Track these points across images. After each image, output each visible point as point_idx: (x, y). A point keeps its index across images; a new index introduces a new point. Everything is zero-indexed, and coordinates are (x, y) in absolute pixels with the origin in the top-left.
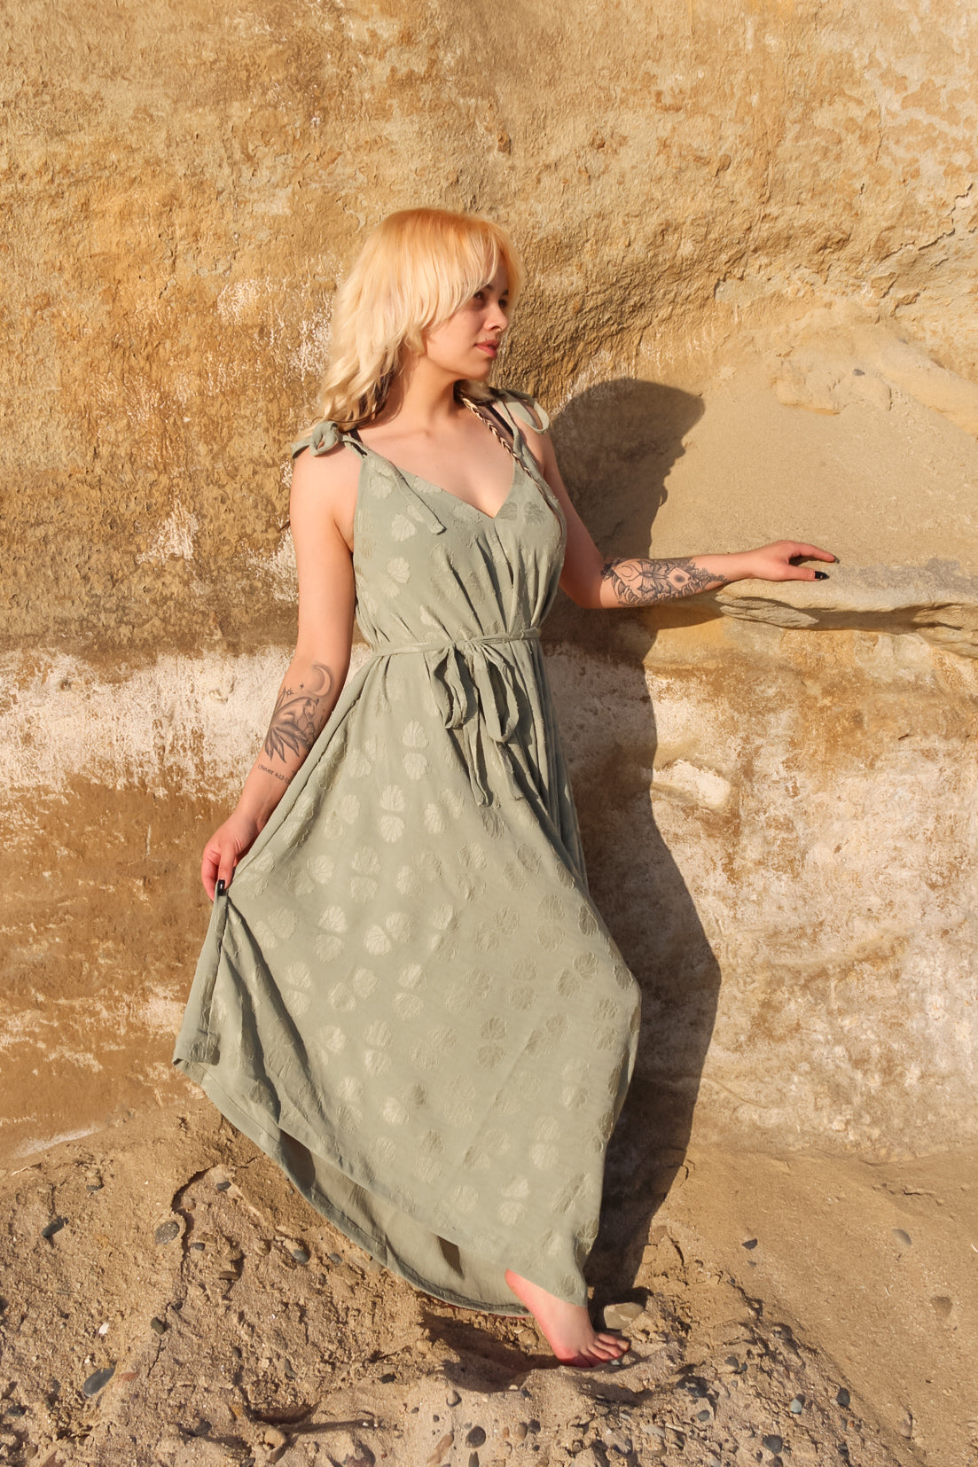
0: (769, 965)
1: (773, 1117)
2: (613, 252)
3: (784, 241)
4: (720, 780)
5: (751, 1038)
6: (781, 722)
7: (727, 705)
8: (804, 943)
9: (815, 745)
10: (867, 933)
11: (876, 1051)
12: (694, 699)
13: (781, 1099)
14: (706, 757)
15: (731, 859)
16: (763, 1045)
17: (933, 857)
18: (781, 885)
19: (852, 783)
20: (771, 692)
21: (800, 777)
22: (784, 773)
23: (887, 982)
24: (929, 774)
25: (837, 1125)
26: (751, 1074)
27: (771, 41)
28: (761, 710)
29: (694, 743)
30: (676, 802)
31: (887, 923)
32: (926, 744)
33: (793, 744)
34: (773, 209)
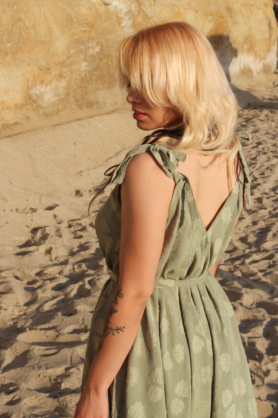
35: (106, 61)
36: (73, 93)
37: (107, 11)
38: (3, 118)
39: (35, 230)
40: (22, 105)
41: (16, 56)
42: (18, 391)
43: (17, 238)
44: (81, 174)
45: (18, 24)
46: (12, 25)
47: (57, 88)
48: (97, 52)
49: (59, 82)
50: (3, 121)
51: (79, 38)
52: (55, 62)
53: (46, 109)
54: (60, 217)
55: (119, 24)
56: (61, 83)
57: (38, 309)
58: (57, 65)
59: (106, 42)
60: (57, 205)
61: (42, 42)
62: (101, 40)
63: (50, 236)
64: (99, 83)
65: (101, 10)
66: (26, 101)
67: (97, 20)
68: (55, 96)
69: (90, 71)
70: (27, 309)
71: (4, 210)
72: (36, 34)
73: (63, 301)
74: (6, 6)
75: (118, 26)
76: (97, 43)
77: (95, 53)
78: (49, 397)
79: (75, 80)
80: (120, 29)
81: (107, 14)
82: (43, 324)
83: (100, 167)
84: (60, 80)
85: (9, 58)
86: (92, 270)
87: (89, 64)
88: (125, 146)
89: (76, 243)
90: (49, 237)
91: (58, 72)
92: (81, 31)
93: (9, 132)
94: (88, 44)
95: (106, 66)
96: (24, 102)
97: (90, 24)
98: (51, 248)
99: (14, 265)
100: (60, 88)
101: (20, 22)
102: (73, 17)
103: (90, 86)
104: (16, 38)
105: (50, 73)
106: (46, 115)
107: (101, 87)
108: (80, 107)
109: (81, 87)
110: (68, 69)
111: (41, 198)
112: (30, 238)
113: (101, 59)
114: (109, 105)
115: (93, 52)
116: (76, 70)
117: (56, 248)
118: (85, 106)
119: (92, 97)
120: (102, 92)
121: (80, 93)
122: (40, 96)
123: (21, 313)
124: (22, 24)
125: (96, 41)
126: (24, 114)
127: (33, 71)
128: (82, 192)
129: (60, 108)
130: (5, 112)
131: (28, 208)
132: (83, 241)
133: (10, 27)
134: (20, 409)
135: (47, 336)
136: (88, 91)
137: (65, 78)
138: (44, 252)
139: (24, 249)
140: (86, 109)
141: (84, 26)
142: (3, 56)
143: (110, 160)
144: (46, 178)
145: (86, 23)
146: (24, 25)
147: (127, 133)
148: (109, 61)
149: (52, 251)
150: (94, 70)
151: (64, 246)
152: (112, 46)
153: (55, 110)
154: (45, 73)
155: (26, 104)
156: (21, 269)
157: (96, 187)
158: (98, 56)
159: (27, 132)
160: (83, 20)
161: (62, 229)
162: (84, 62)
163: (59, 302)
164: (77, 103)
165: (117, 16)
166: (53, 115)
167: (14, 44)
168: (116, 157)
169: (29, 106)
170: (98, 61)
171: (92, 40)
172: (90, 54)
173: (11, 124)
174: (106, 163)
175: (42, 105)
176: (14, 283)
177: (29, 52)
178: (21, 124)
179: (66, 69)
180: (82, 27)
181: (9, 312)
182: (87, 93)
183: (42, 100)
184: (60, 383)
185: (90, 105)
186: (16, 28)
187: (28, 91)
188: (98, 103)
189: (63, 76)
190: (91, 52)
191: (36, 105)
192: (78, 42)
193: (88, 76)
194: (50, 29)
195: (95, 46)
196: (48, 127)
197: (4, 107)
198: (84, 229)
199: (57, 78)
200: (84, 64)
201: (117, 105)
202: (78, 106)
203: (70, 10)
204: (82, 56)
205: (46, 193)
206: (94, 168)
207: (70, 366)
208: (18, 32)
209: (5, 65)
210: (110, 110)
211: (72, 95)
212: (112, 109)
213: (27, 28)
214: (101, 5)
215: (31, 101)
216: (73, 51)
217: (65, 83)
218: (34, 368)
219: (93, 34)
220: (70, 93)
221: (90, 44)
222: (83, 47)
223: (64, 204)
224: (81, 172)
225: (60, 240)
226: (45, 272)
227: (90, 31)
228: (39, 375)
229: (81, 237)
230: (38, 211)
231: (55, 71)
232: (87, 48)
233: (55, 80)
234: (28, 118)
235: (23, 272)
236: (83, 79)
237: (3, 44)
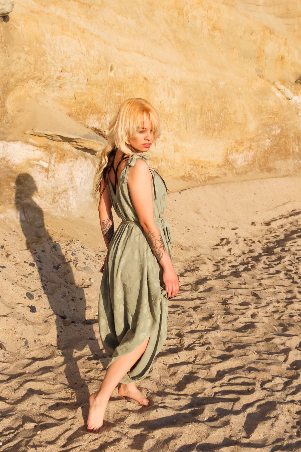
0: (53, 192)
1: (56, 214)
2: (18, 76)
3: (34, 78)
4: (47, 163)
5: (52, 203)
6: (55, 155)
7: (47, 152)
8: (57, 189)
9: (58, 159)
10: (63, 188)
11: (66, 205)
12: (42, 151)
13: (57, 212)
14: (44, 160)
15: (47, 175)
16: (54, 204)
17: (70, 177)
18: (53, 180)
19: (61, 165)
20: (53, 150)
21: (55, 164)
22: (54, 163)
23: (66, 195)
24: (71, 164)
25: (64, 215)
26: (53, 208)
27: (37, 45)
28: (52, 153)
29: (42, 158)
30: (41, 166)
31: (65, 186)
32: (71, 159)
33: (55, 158)
34: (35, 73)
35: (284, 140)
36: (258, 161)
37: (288, 104)
38: (209, 172)
39: (222, 239)
40: (222, 165)
41: (221, 132)
42: (205, 300)
43: (211, 242)
44: (257, 212)
45: (224, 111)
46: (220, 111)
47: (247, 156)
48: (278, 133)
49: (248, 152)
50: (209, 175)
51: (266, 123)
52: (247, 138)
53: (238, 170)
54: (239, 234)
55: (297, 114)
56: (250, 153)
57: (219, 274)
58: (248, 140)
59: (285, 126)
60: (238, 228)
61: (239, 124)
62: (282, 125)
63: (232, 242)
64: (277, 155)
65: (284, 103)
66: (225, 163)
67: (280, 110)
68: (245, 161)
69: (272, 146)
70: (213, 273)
71: (205, 226)
72: (235, 118)
73: (234, 272)
74: (217, 99)
75: (296, 115)
76: (279, 127)
77: (276, 134)
78: (221, 304)
79: (261, 152)
80: (298, 117)
81: (288, 106)
82: (222, 279)
83: (271, 211)
84: (249, 151)
85: (216, 133)
86: (254, 261)
87: (271, 141)
88: (291, 199)
89: (247, 249)
90: (230, 243)
91: (249, 146)
92: (268, 117)
93: (212, 182)
94: (272, 127)
95: (284, 144)
96: (224, 164)
97: (274, 113)
98: (231, 249)
99: (208, 253)
100: (249, 156)
101: (225, 109)
102: (263, 107)
103: (271, 157)
104: (222, 120)
105: (243, 146)
106: (237, 174)
107: (278, 158)
108: (262, 170)
109: (265, 157)
110: (256, 144)
111: (228, 222)
112: (219, 243)
113: (280, 139)
114: (283, 171)
115: (275, 133)
116: (262, 145)
117: (234, 249)
118: (265, 171)
119: (271, 165)
120: (279, 162)
121: (263, 161)
122: (235, 161)
123: (210, 274)
124: (227, 111)
125: (278, 125)
126: (223, 171)
127: (231, 143)
128: (255, 223)
129: (248, 170)
130: (210, 169)
131: (220, 227)
132: (251, 248)
133: (219, 113)
134: (206, 306)
135: (223, 284)
136: (269, 160)
137: (253, 149)
138: (226, 250)
139: (216, 247)
140: (266, 172)
141: (270, 114)
142: (213, 132)
143: (279, 207)
144: (233, 212)
145: (272, 112)
146: (228, 111)
147: (293, 192)
148: (286, 140)
149: (232, 250)
150: (275, 146)
151: (239, 249)
152: (290, 130)
153: (244, 171)
154: (240, 145)
155: (225, 165)
156: (212, 255)
157: (266, 222)
158: (278, 136)
159: (224, 183)
160: (270, 110)
161: (239, 240)
162: (268, 139)
163: (232, 272)
164: (260, 168)
165: (296, 108)
166: (242, 174)
167: (220, 124)
168: (283, 206)
169: (226, 167)
170: (278, 139)
171: (275, 124)
172: (273, 134)
173: (213, 177)
174: (275, 209)
175: (236, 167)
176: (208, 261)
177: (229, 130)
178: (220, 178)
179: (254, 143)
180: (269, 115)
181: (204, 272)
182: (268, 161)
183: (236, 164)
184: (227, 301)
185: (269, 170)
186: (222, 113)
187: (227, 156)
188: (275, 169)
189: (252, 149)
190: (273, 132)
191: (232, 166)
192: (265, 125)
193: (270, 149)
194: (245, 115)
195: (277, 129)
196: (238, 181)
197: (210, 165)
198: (254, 242)
199: (248, 149)
200: (268, 141)
201: (290, 172)
202: (260, 170)
203: (261, 102)
204: (267, 135)
205: (232, 221)
206: (267, 211)
207: (233, 295)
208: (224, 116)
209: (213, 138)
210: (284, 175)
211: (257, 162)
212: (285, 174)
213: (230, 114)
214: (284, 100)
215: (229, 163)
216: (261, 131)
217: (253, 153)
218: (214, 293)
219: (276, 120)
220: (256, 160)
221: (274, 127)
222: (268, 129)
223: (243, 228)
224: (257, 211)
225: (237, 245)
226: (226, 259)
227: (274, 118)
228: (217, 296)
229: (251, 246)
230: (226, 229)
231: (247, 144)
232: (271, 130)
233: (246, 150)
234: (225, 174)
235: (213, 257)
236: (266, 152)
237: (213, 124)
